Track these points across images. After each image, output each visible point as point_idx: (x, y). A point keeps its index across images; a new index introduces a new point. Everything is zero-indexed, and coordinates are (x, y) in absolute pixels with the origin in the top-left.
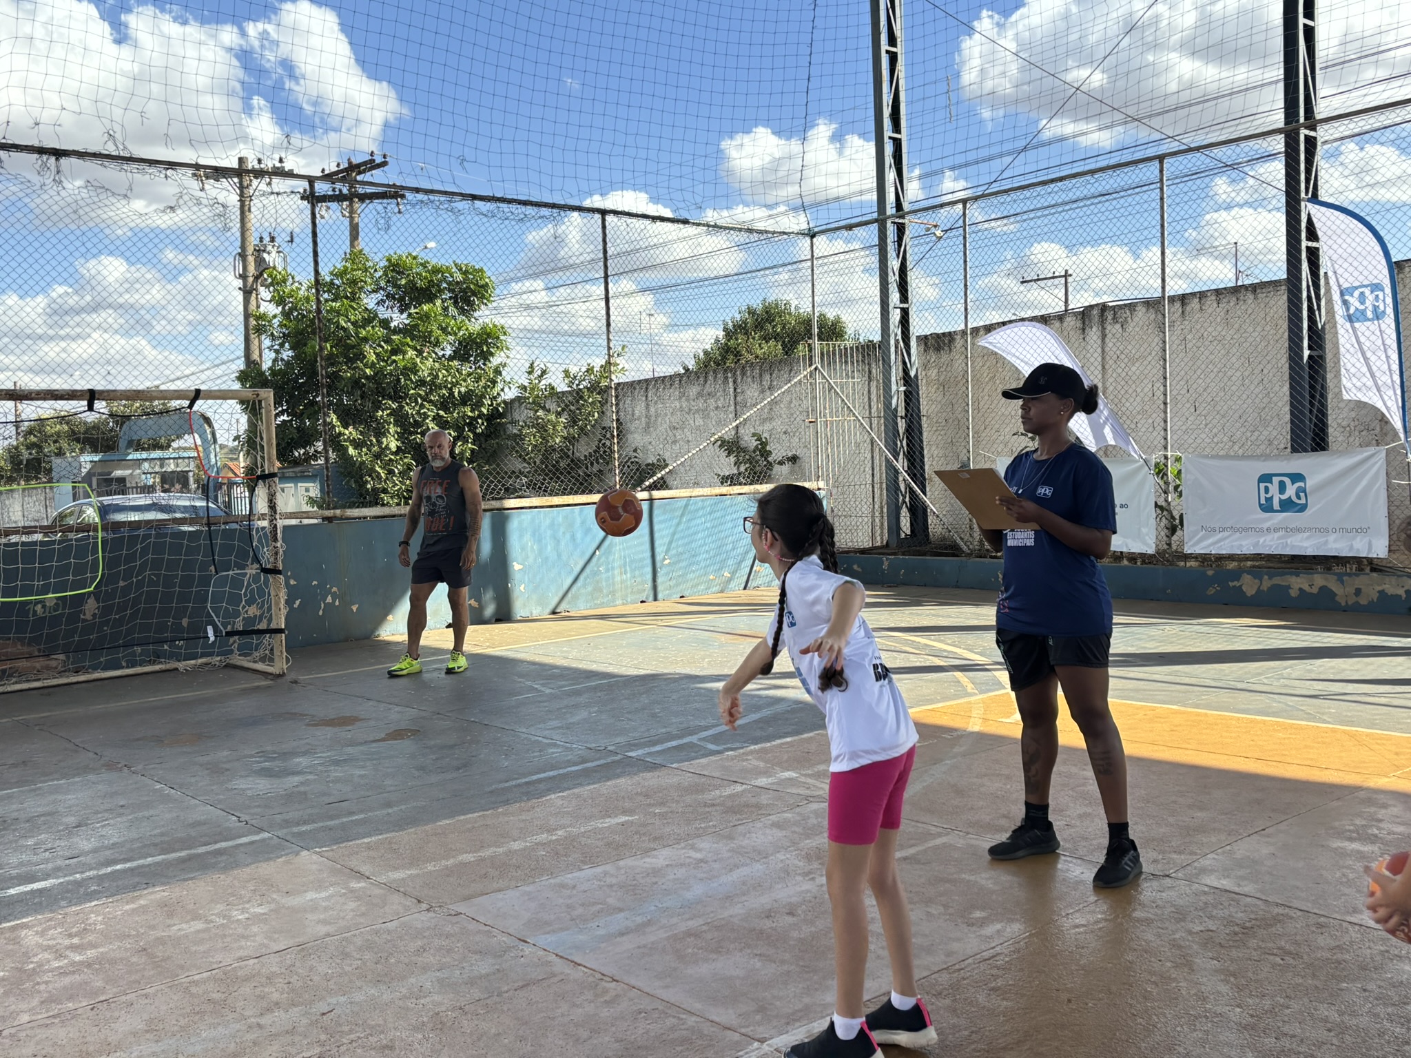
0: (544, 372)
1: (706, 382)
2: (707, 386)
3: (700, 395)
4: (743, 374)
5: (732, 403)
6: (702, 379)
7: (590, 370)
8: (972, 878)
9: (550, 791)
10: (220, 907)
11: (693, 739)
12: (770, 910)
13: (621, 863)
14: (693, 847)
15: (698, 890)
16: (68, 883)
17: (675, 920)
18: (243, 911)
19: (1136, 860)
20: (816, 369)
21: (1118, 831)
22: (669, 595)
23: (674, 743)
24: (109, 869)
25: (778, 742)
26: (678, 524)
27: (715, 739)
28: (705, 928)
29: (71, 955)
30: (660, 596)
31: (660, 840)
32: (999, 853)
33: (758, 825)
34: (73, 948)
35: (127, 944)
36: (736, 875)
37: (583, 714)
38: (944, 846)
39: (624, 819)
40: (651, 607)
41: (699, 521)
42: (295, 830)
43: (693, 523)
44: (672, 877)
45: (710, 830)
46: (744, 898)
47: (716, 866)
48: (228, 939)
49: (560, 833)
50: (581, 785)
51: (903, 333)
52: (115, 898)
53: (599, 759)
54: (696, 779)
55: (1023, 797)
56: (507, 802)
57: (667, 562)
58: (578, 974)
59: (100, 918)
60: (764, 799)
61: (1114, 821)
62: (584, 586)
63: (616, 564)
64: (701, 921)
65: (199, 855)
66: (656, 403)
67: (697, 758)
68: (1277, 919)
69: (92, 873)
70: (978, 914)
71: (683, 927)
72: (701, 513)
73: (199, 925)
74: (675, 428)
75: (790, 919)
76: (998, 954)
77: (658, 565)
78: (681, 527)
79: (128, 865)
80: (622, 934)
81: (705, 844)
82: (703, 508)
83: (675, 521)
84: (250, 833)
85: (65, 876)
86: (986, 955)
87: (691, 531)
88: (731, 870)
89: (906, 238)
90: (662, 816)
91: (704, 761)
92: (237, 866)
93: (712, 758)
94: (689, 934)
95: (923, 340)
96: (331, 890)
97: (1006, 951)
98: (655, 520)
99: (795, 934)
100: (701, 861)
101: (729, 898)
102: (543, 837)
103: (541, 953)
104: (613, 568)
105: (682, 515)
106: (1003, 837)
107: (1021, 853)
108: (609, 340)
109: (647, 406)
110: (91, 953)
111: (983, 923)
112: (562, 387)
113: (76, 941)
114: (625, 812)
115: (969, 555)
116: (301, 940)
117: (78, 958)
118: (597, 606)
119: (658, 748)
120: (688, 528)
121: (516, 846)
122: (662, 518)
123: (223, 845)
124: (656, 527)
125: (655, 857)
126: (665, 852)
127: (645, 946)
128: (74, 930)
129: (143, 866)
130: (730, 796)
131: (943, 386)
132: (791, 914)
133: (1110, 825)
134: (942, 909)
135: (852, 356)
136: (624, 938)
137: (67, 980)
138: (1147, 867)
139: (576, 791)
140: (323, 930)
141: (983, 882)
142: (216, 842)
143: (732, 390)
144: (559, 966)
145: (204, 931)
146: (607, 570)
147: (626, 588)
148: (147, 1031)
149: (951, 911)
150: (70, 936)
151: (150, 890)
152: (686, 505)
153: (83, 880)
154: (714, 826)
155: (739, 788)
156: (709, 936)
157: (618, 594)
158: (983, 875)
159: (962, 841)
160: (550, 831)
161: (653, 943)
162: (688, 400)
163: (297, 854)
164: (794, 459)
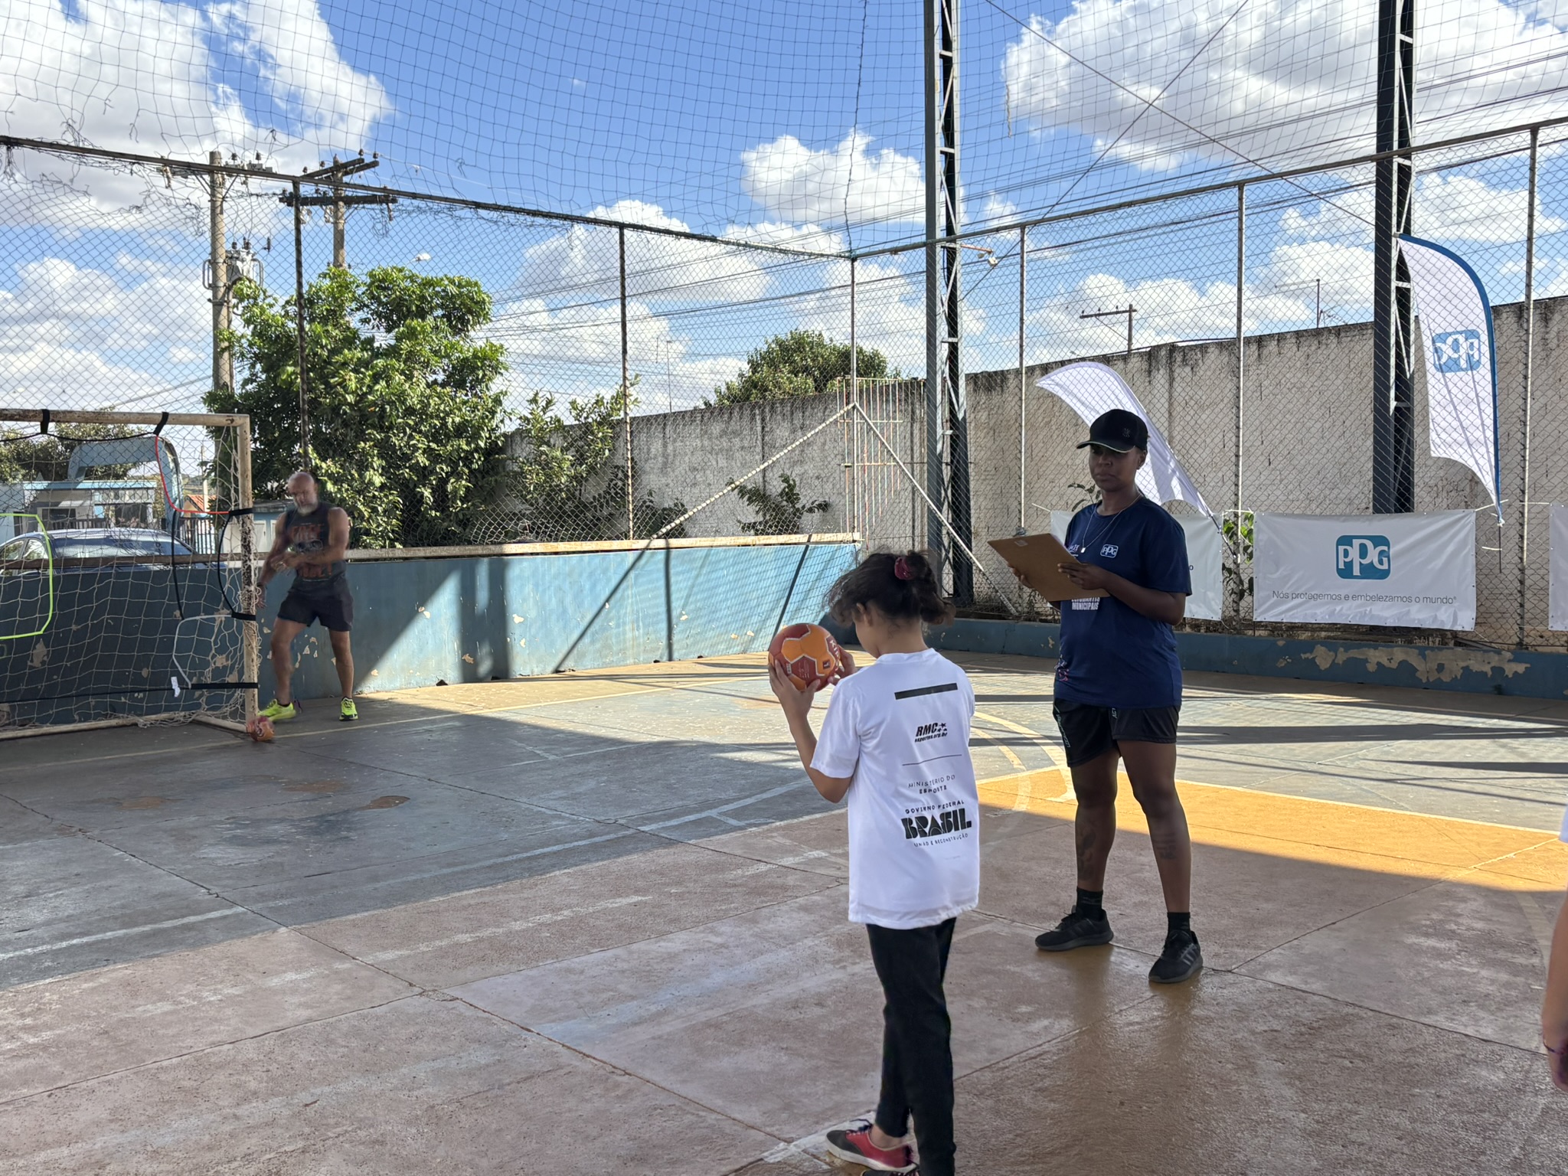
0: (549, 403)
1: (730, 418)
2: (732, 423)
3: (724, 433)
4: (773, 409)
5: (759, 443)
6: (726, 416)
7: (599, 402)
8: (1017, 969)
9: (554, 867)
10: (190, 987)
11: (713, 813)
12: (797, 1001)
13: (634, 947)
14: (712, 931)
15: (718, 978)
16: (19, 957)
17: (692, 1010)
18: (215, 992)
19: (1196, 953)
20: (854, 407)
21: (1178, 921)
22: (686, 654)
23: (692, 817)
24: (64, 944)
25: (806, 818)
26: (697, 576)
27: (737, 814)
28: (725, 1018)
29: (25, 1036)
30: (676, 655)
31: (676, 922)
32: (1048, 944)
33: (784, 908)
34: (26, 1029)
35: (86, 1025)
36: (760, 962)
37: (591, 783)
38: (987, 934)
39: (636, 899)
40: (665, 667)
41: (720, 573)
42: (271, 904)
43: (714, 575)
44: (690, 963)
45: (732, 913)
46: (769, 987)
47: (738, 952)
48: (199, 1022)
49: (566, 913)
50: (589, 861)
51: (951, 369)
52: (72, 975)
53: (608, 833)
54: (716, 857)
55: (1075, 883)
56: (507, 879)
57: (684, 618)
58: (587, 1066)
59: (55, 997)
60: (791, 880)
61: (1174, 910)
62: (593, 642)
63: (628, 619)
64: (722, 1011)
65: (165, 930)
66: (675, 441)
67: (717, 834)
68: (1346, 1020)
69: (45, 948)
70: (1024, 1009)
71: (703, 1017)
72: (722, 565)
73: (167, 1007)
74: (695, 469)
75: (818, 1011)
76: (1045, 1052)
77: (674, 621)
78: (701, 579)
79: (85, 940)
80: (635, 1024)
81: (725, 928)
82: (725, 559)
83: (694, 573)
84: (221, 907)
85: (16, 950)
86: (1033, 1052)
87: (713, 584)
88: (754, 957)
89: (957, 265)
90: (679, 896)
91: (725, 837)
92: (208, 943)
93: (734, 834)
94: (708, 1025)
95: (973, 378)
96: (312, 973)
97: (1054, 1050)
98: (672, 571)
99: (825, 1027)
100: (722, 946)
101: (752, 987)
102: (547, 917)
103: (547, 1043)
104: (624, 624)
105: (702, 567)
106: (1052, 926)
107: (1070, 944)
108: (624, 368)
109: (665, 446)
110: (47, 1035)
111: (1030, 1018)
112: (569, 420)
113: (29, 1021)
114: (637, 892)
115: (1018, 618)
116: (281, 1024)
117: (32, 1040)
118: (605, 665)
119: (674, 822)
120: (708, 581)
121: (517, 926)
122: (680, 569)
123: (192, 919)
124: (673, 580)
125: (670, 941)
126: (683, 936)
127: (660, 1037)
128: (27, 1010)
129: (103, 941)
130: (752, 876)
131: (994, 430)
132: (820, 1004)
133: (1170, 915)
134: (984, 1002)
135: (894, 395)
136: (637, 1029)
137: (20, 1064)
138: (1207, 961)
139: (584, 867)
140: (304, 1013)
141: (1030, 974)
142: (183, 917)
143: (759, 429)
144: (566, 1056)
145: (172, 1013)
146: (618, 626)
147: (639, 645)
148: (111, 1121)
149: (994, 1004)
150: (23, 1016)
151: (111, 967)
152: (707, 556)
153: (36, 955)
154: (736, 909)
155: (763, 868)
156: (731, 1028)
157: (629, 652)
158: (1030, 967)
159: (1006, 930)
160: (556, 910)
161: (669, 1034)
162: (710, 439)
163: (275, 931)
164: (824, 507)
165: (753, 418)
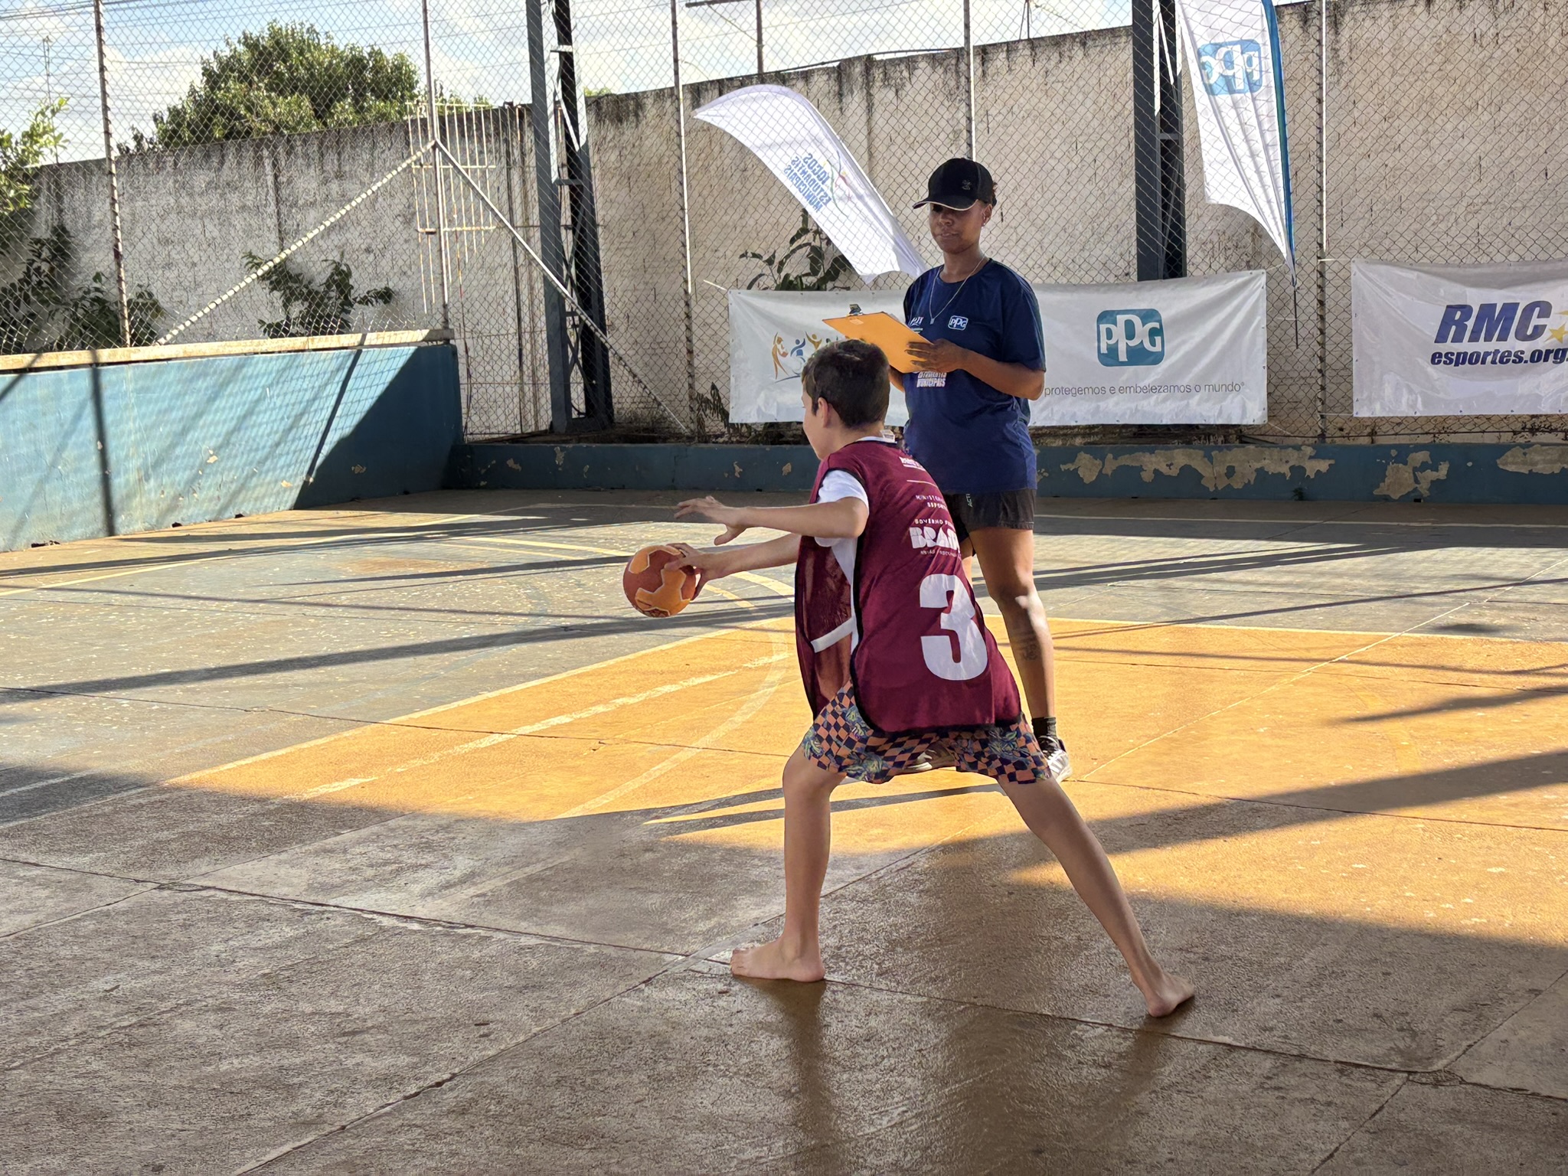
2: (226, 169)
4: (290, 151)
5: (271, 199)
20: (434, 147)
39: (358, 781)
51: (564, 89)
114: (352, 774)
130: (492, 748)
143: (270, 179)
147: (149, 503)
164: (385, 296)
165: (258, 161)
